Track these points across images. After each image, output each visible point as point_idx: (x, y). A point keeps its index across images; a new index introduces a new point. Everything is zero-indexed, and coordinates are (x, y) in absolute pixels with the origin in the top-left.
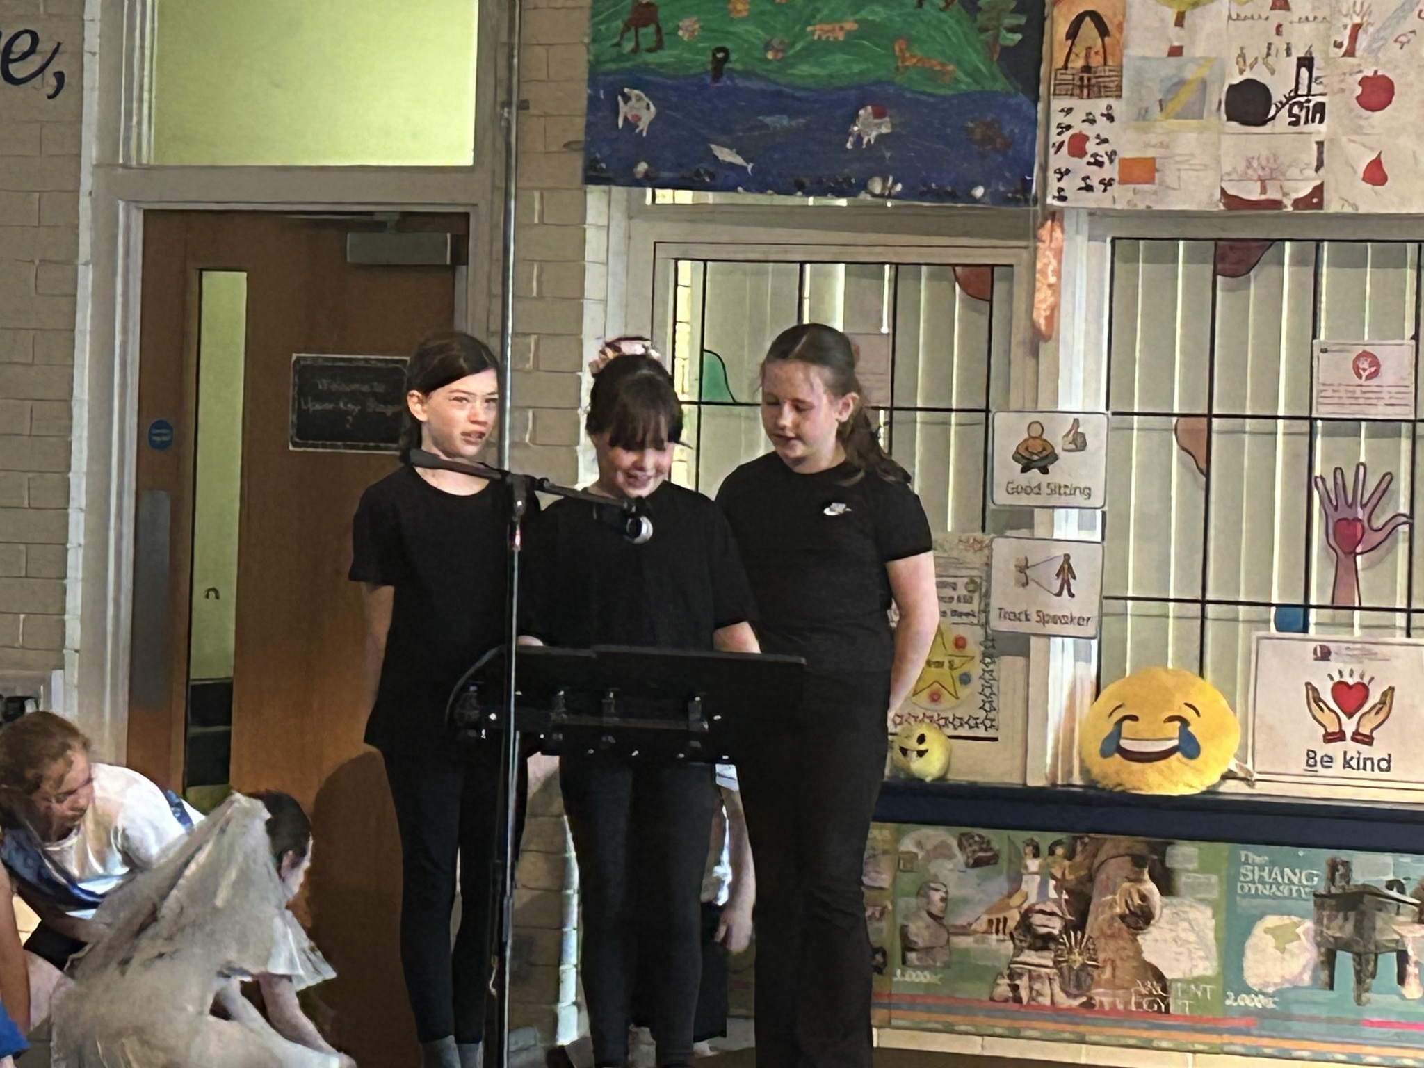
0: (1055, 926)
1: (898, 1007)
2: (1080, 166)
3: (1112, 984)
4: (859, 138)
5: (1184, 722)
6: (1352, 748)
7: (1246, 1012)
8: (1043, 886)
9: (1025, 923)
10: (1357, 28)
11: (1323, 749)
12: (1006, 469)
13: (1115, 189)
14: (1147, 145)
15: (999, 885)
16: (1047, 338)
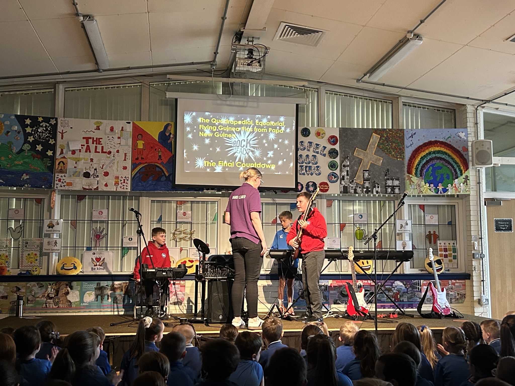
0: (53, 295)
1: (26, 310)
2: (60, 183)
3: (62, 304)
4: (23, 179)
5: (74, 264)
6: (98, 267)
7: (84, 306)
8: (51, 290)
9: (48, 296)
10: (103, 165)
11: (94, 267)
12: (46, 228)
13: (66, 187)
14: (71, 180)
15: (44, 290)
16: (53, 209)
